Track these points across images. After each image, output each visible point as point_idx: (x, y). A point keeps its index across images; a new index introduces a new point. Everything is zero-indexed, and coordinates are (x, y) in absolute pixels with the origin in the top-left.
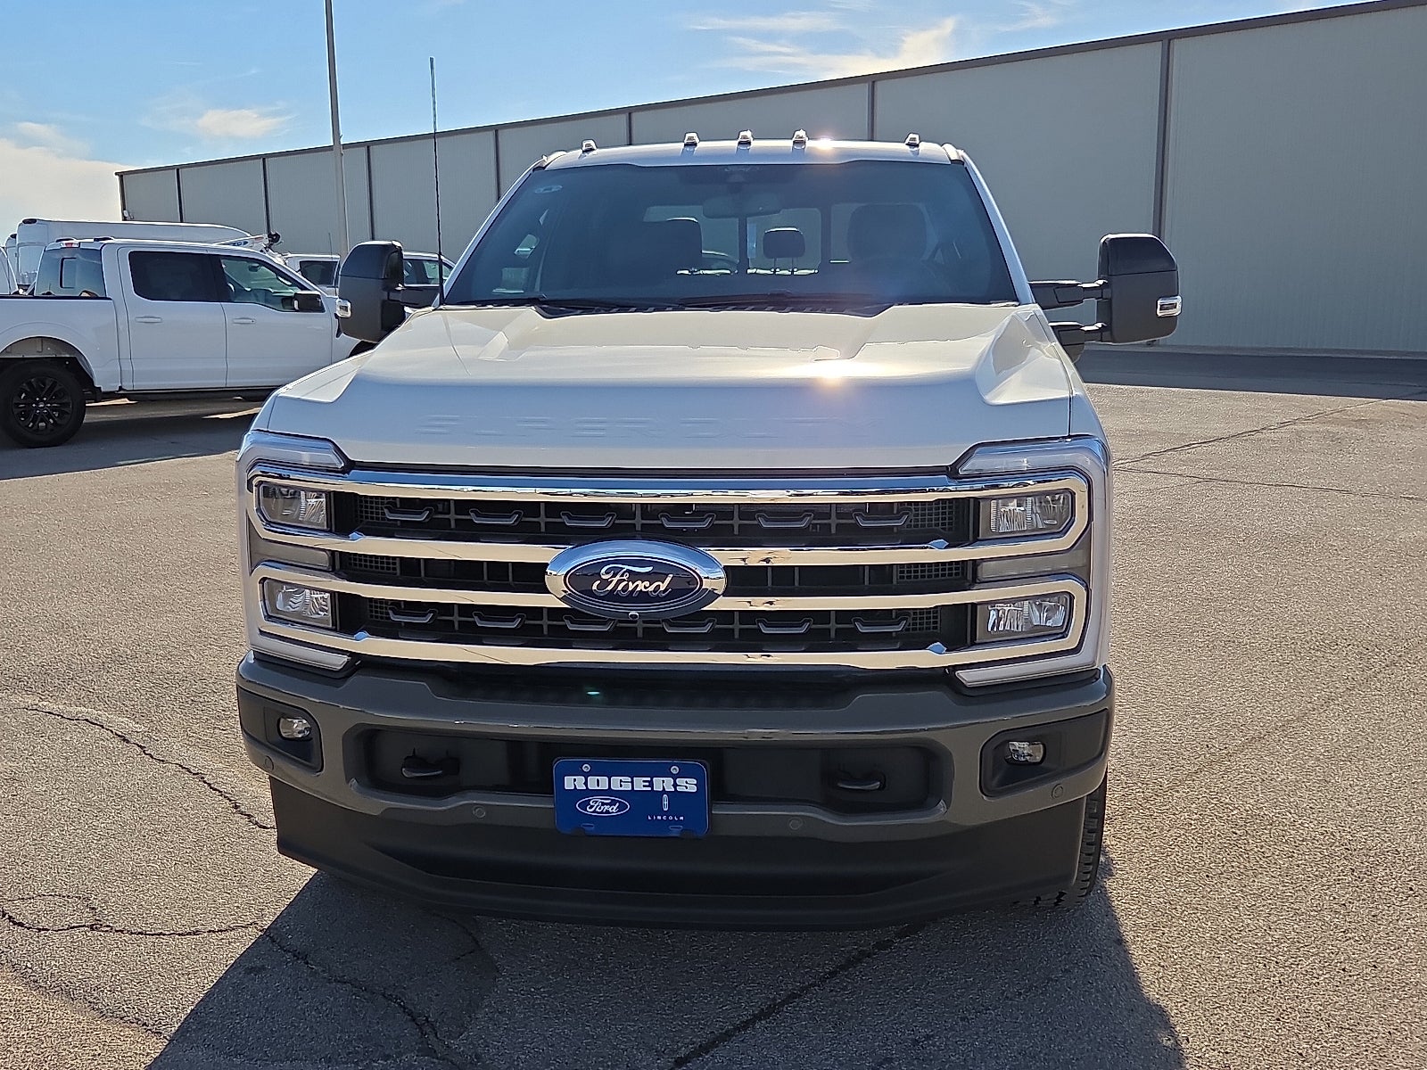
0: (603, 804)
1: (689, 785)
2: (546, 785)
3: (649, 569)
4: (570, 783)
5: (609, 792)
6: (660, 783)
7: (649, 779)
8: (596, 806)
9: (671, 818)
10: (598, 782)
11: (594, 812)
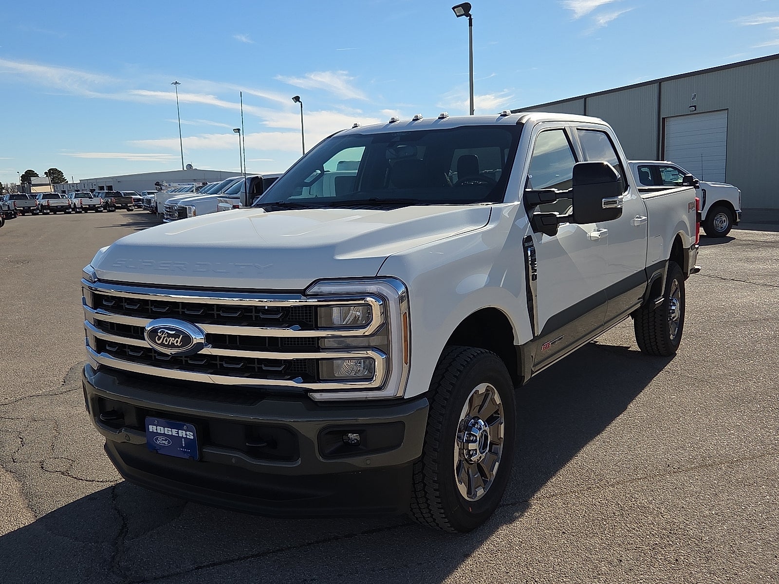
0: (163, 440)
1: (190, 435)
2: (142, 428)
3: (174, 332)
4: (152, 428)
5: (164, 435)
6: (182, 433)
7: (177, 430)
8: (161, 441)
9: (185, 450)
10: (160, 430)
11: (160, 443)
